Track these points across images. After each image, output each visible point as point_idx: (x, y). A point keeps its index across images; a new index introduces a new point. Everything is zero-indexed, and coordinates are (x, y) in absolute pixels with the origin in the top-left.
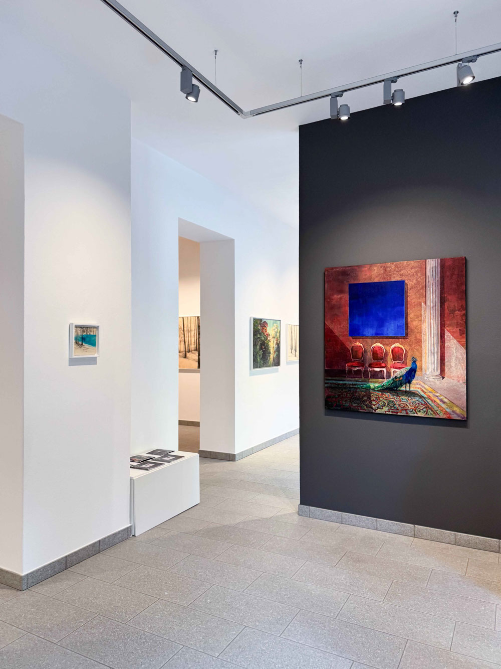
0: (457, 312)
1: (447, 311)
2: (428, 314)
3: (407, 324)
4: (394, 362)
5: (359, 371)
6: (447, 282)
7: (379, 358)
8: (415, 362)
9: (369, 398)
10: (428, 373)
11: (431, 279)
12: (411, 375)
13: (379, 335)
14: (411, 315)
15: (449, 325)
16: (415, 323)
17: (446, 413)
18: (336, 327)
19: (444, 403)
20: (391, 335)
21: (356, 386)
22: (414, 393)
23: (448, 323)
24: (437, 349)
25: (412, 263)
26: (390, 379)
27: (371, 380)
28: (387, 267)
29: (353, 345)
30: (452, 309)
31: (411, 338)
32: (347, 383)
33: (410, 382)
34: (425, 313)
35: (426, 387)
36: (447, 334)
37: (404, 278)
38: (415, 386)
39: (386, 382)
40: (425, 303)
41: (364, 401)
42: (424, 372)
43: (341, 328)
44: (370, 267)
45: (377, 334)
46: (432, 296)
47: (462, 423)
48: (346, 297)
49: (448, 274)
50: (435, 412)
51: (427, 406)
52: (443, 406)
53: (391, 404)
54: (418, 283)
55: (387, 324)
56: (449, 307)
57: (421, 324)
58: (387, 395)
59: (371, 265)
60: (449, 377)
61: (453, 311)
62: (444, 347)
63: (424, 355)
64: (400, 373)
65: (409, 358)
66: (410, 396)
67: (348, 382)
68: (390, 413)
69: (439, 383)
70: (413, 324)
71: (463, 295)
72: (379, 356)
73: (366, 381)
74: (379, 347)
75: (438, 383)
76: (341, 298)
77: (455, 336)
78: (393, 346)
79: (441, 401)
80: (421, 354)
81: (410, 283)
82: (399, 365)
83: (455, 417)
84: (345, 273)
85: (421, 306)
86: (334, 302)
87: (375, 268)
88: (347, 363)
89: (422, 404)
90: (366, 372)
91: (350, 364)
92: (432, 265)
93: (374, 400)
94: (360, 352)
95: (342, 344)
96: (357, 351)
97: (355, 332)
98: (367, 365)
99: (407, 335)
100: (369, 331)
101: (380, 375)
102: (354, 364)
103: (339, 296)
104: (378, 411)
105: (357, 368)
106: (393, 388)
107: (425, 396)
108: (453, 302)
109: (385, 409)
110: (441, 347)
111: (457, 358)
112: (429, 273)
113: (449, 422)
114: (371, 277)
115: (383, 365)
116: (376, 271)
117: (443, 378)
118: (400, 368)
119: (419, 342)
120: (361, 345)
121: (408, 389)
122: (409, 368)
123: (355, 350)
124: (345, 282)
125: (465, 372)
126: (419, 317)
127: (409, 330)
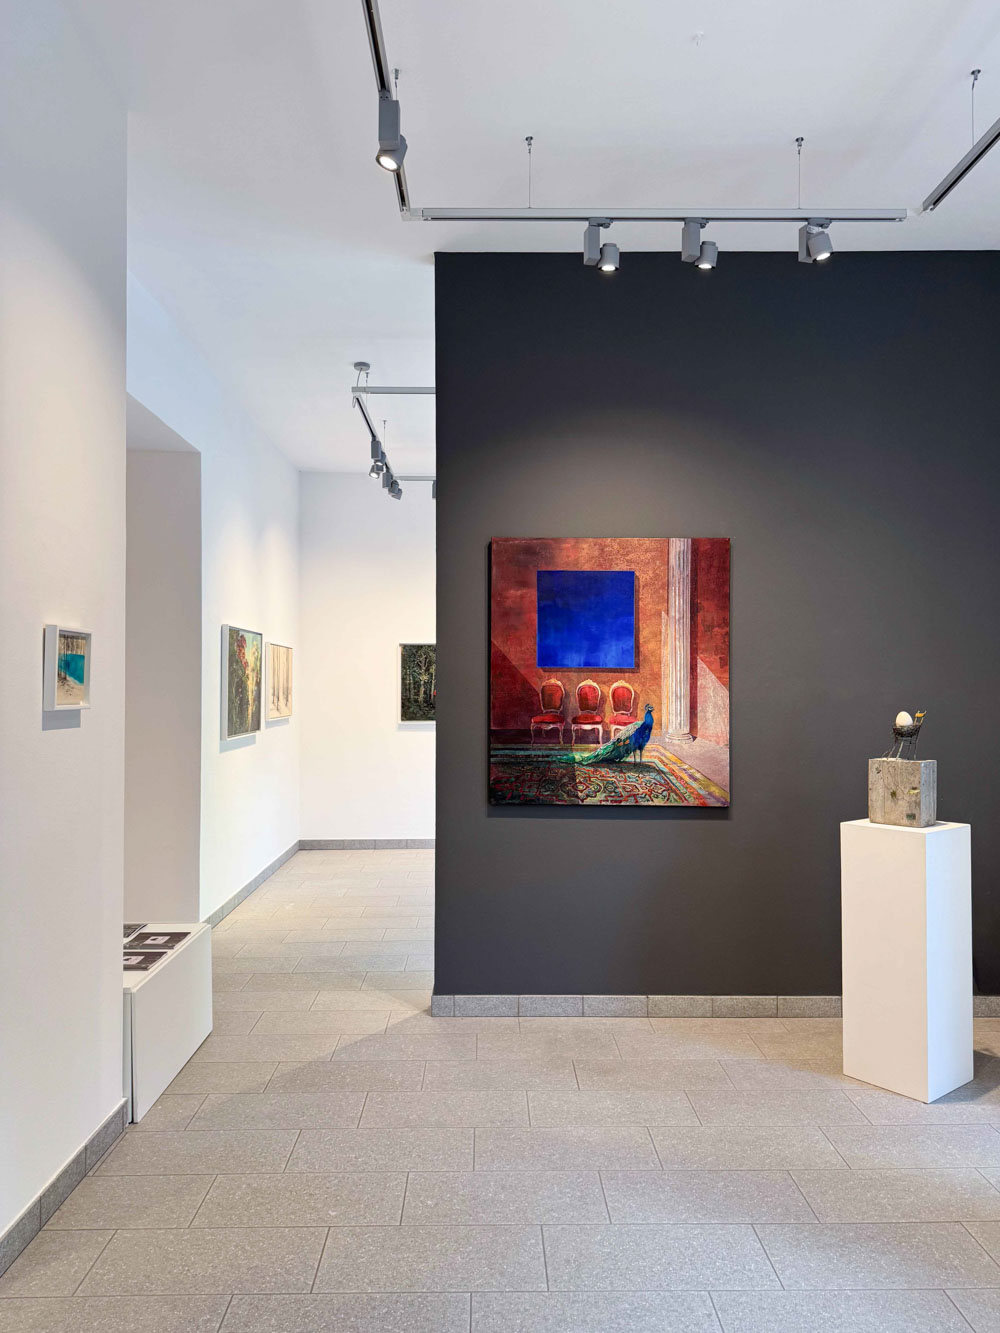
0: (716, 629)
1: (701, 628)
2: (671, 631)
3: (637, 647)
4: (615, 713)
5: (555, 731)
6: (702, 578)
7: (590, 706)
8: (649, 712)
9: (573, 778)
10: (670, 731)
11: (677, 572)
12: (643, 734)
13: (590, 666)
14: (645, 633)
15: (705, 650)
16: (651, 646)
17: (699, 797)
18: (512, 649)
19: (695, 780)
20: (611, 666)
21: (550, 759)
22: (649, 767)
23: (702, 646)
24: (685, 690)
25: (647, 542)
26: (610, 744)
27: (575, 746)
28: (606, 546)
29: (544, 684)
30: (708, 623)
31: (645, 671)
32: (533, 753)
33: (641, 748)
34: (666, 630)
35: (668, 755)
36: (701, 665)
37: (633, 567)
38: (650, 754)
39: (602, 749)
40: (668, 614)
41: (565, 785)
42: (664, 730)
43: (522, 652)
44: (577, 542)
45: (587, 664)
46: (679, 603)
47: (720, 812)
48: (532, 594)
49: (703, 564)
50: (682, 797)
51: (670, 788)
52: (694, 785)
53: (610, 787)
54: (657, 576)
55: (606, 646)
56: (704, 621)
57: (660, 648)
58: (604, 771)
59: (577, 540)
60: (703, 736)
61: (710, 627)
62: (696, 687)
63: (664, 701)
64: (626, 731)
65: (641, 706)
66: (641, 772)
67: (536, 751)
68: (609, 803)
69: (689, 748)
70: (647, 647)
71: (724, 599)
72: (591, 703)
73: (567, 749)
74: (590, 687)
75: (686, 747)
76: (522, 597)
77: (713, 667)
78: (615, 685)
79: (691, 776)
80: (660, 697)
81: (643, 577)
82: (624, 719)
83: (712, 803)
84: (532, 550)
85: (661, 616)
86: (509, 603)
87: (585, 546)
88: (531, 717)
89: (661, 785)
90: (567, 732)
91: (538, 718)
92: (678, 547)
93: (581, 783)
94: (559, 695)
95: (525, 682)
96: (551, 695)
97: (549, 659)
98: (569, 720)
99: (638, 666)
100: (574, 659)
101: (591, 738)
102: (547, 719)
103: (519, 593)
104: (589, 801)
105: (552, 726)
106: (613, 760)
107: (666, 770)
108: (709, 614)
109: (601, 796)
110: (691, 687)
111: (716, 706)
112: (673, 561)
113: (703, 811)
114: (577, 561)
115: (598, 719)
116: (586, 551)
117: (694, 738)
118: (625, 724)
119: (656, 677)
120: (559, 683)
121: (638, 760)
122: (640, 723)
123: (549, 693)
124: (531, 566)
125: (728, 728)
126: (657, 635)
127: (641, 658)
